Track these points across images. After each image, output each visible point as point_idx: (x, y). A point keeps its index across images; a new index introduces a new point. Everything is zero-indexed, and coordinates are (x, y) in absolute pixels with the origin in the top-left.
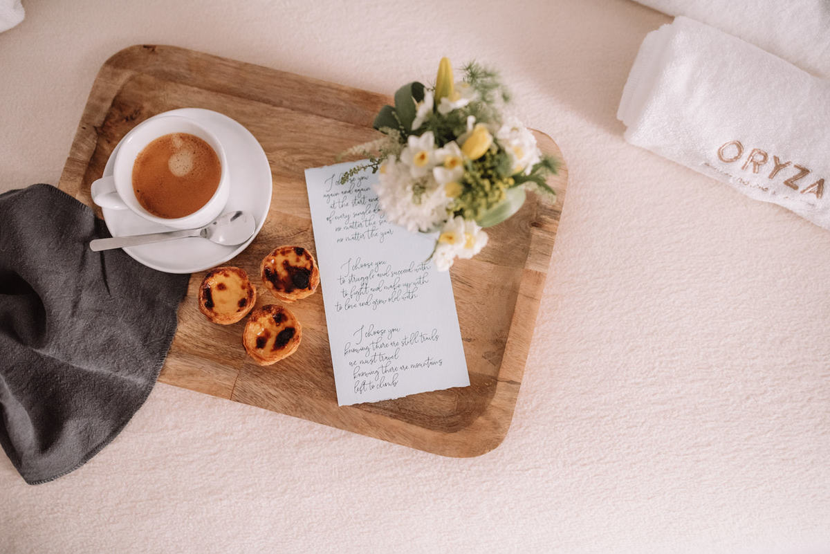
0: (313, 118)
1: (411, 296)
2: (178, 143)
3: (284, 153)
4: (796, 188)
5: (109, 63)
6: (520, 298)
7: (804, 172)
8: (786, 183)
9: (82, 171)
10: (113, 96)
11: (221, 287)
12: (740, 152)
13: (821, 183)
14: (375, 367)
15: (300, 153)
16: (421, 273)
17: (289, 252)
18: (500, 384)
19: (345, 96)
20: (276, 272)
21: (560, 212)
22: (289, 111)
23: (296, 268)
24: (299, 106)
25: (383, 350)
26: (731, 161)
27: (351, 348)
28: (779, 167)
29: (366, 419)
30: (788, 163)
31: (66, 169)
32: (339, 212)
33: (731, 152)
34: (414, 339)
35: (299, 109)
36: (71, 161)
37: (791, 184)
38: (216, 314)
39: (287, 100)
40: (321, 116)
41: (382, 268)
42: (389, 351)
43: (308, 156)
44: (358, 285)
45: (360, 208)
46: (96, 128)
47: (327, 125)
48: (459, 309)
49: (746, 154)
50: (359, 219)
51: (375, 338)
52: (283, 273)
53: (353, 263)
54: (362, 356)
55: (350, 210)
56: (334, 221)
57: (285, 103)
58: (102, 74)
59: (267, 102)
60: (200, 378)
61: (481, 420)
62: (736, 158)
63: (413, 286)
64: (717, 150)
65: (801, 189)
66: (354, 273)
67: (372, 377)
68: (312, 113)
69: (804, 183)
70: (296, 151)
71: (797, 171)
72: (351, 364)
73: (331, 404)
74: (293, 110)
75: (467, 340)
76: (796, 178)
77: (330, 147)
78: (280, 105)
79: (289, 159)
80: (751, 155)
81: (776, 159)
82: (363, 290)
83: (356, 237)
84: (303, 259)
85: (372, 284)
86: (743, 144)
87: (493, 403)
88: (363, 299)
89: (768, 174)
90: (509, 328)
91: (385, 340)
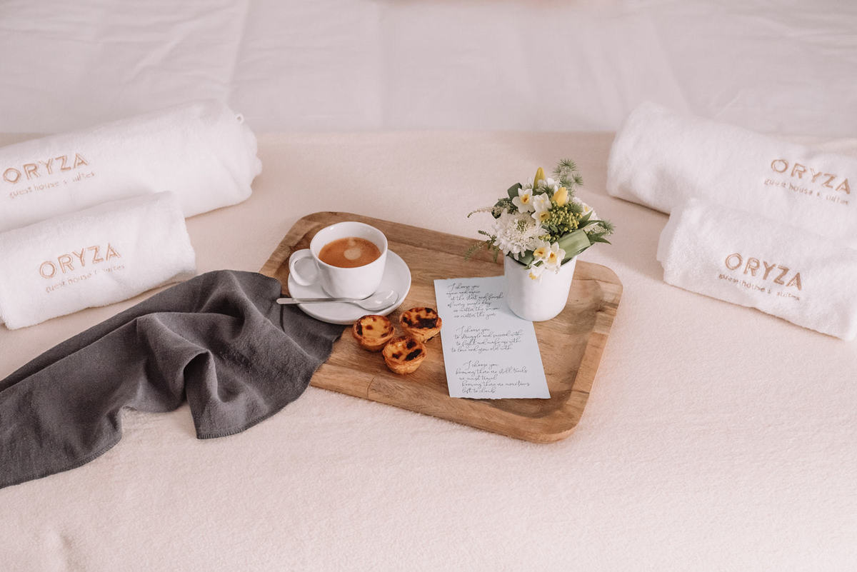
0: (442, 255)
1: (507, 348)
2: (353, 244)
3: (419, 272)
4: (782, 283)
5: (304, 218)
6: (588, 347)
7: (786, 270)
8: (775, 281)
9: (277, 266)
10: (305, 233)
11: (369, 328)
12: (740, 260)
13: (798, 277)
14: (477, 382)
15: (431, 272)
16: (515, 337)
17: (421, 310)
18: (573, 393)
19: (466, 242)
20: (410, 320)
21: (618, 305)
22: (426, 250)
23: (425, 319)
24: (433, 246)
25: (485, 375)
26: (736, 268)
27: (461, 371)
28: (768, 270)
29: (470, 406)
30: (774, 265)
31: (265, 265)
32: (456, 302)
33: (734, 262)
34: (508, 370)
35: (432, 249)
36: (270, 261)
37: (778, 281)
38: (364, 338)
39: (425, 242)
40: (448, 253)
41: (486, 333)
42: (490, 375)
43: (435, 274)
44: (469, 340)
45: (473, 301)
46: (290, 247)
47: (452, 258)
48: (542, 357)
49: (745, 262)
50: (471, 307)
51: (480, 368)
52: (415, 321)
53: (465, 328)
54: (469, 376)
55: (465, 302)
56: (453, 306)
57: (424, 244)
58: (299, 223)
59: (412, 244)
60: (347, 376)
61: (558, 412)
62: (739, 266)
63: (509, 343)
64: (725, 259)
65: (786, 284)
66: (465, 333)
67: (476, 387)
68: (442, 251)
69: (787, 278)
70: (427, 271)
71: (781, 271)
72: (460, 379)
73: (444, 396)
74: (428, 249)
75: (548, 374)
76: (781, 276)
77: (452, 271)
78: (420, 246)
79: (424, 275)
80: (748, 263)
81: (765, 263)
82: (472, 343)
83: (468, 316)
84: (431, 314)
85: (478, 340)
86: (742, 255)
87: (567, 403)
88: (472, 347)
89: (762, 275)
90: (580, 362)
91: (487, 369)
